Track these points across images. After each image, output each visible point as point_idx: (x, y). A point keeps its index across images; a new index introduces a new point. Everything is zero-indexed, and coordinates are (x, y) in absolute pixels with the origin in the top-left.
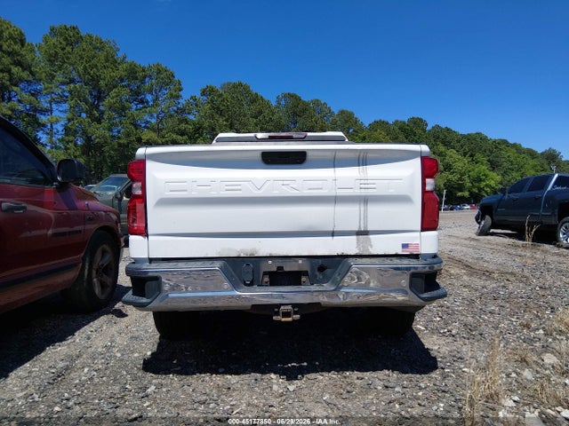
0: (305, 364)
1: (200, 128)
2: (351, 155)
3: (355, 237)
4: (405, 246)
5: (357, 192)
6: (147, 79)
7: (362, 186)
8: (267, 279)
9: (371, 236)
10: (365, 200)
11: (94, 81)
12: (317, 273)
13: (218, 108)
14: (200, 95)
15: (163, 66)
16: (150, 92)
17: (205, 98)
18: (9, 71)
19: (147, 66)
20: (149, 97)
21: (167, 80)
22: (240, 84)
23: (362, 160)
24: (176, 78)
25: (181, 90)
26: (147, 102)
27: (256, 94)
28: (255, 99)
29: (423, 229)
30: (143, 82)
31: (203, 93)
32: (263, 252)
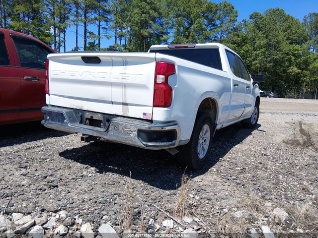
0: (116, 168)
1: (245, 39)
2: (121, 59)
3: (121, 106)
4: (145, 114)
5: (120, 81)
6: (218, 11)
7: (123, 77)
8: (88, 121)
9: (129, 107)
10: (125, 86)
11: (188, 16)
12: (106, 122)
13: (259, 26)
14: (249, 19)
15: (228, 3)
16: (219, 19)
17: (252, 20)
18: (149, 13)
19: (219, 3)
20: (218, 22)
21: (230, 10)
22: (278, 10)
23: (125, 63)
24: (235, 10)
25: (237, 16)
26: (217, 25)
27: (288, 15)
28: (287, 18)
29: (154, 106)
30: (215, 13)
31: (251, 17)
32: (85, 108)
